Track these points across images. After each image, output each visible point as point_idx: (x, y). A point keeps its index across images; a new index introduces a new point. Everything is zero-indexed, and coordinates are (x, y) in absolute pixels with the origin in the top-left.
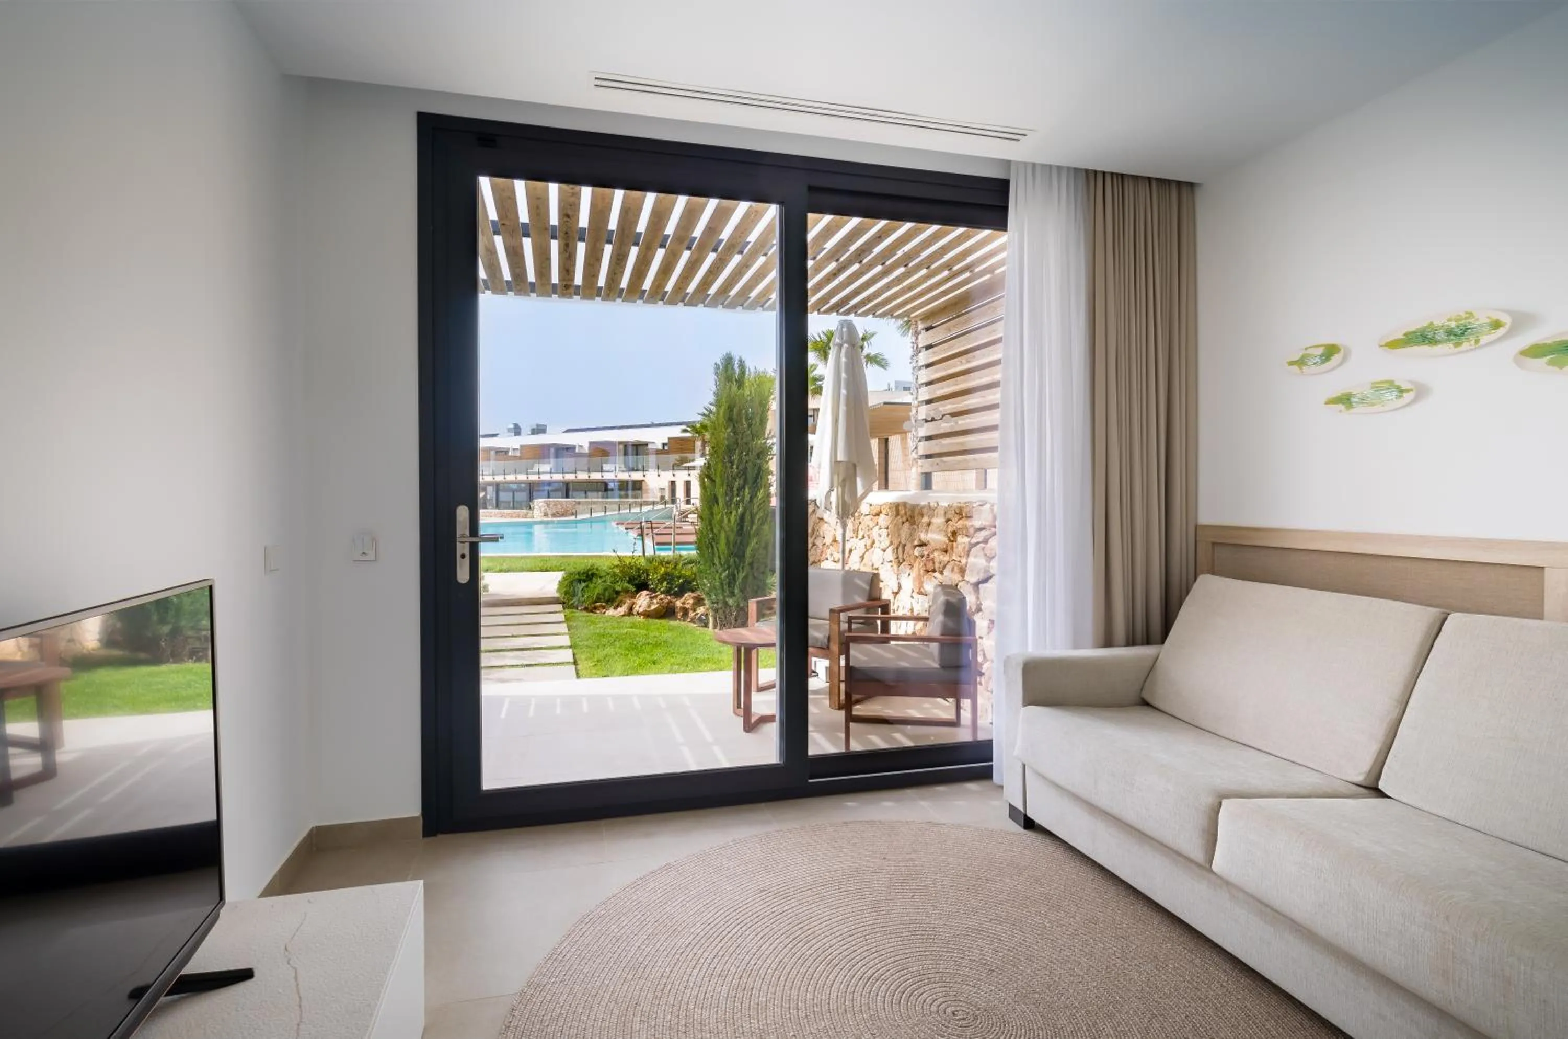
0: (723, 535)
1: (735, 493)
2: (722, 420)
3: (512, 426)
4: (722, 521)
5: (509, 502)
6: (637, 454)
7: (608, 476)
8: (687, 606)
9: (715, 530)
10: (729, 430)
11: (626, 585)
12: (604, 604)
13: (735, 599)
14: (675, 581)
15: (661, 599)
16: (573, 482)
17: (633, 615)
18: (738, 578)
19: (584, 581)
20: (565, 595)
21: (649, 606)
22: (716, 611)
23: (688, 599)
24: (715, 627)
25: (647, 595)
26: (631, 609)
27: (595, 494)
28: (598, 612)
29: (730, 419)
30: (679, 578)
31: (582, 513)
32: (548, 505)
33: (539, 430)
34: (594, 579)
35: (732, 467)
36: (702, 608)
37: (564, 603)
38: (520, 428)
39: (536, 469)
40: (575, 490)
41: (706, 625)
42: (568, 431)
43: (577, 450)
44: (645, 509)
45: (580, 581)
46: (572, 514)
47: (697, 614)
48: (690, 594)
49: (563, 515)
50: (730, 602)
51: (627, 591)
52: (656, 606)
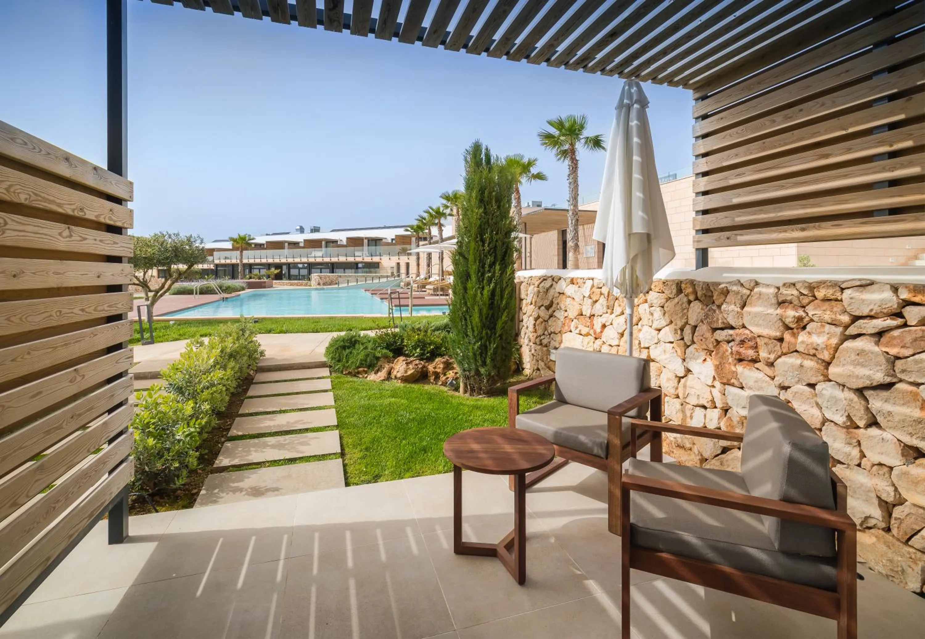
0: (476, 308)
1: (487, 269)
2: (474, 201)
3: (298, 227)
4: (475, 295)
5: (296, 276)
6: (376, 246)
7: (359, 259)
8: (438, 370)
9: (469, 304)
10: (481, 210)
11: (385, 351)
12: (366, 369)
13: (486, 368)
14: (427, 348)
15: (416, 365)
16: (336, 263)
17: (392, 378)
18: (490, 349)
19: (349, 347)
20: (332, 360)
21: (406, 372)
22: (467, 378)
23: (438, 364)
24: (465, 392)
25: (404, 360)
26: (389, 373)
27: (350, 270)
28: (361, 376)
29: (481, 201)
30: (430, 344)
31: (342, 283)
32: (321, 278)
33: (316, 230)
34: (357, 346)
35: (483, 246)
36: (451, 372)
37: (330, 367)
38: (303, 229)
39: (313, 255)
40: (337, 268)
41: (457, 389)
42: (333, 231)
43: (339, 243)
44: (382, 280)
45: (344, 348)
46: (336, 284)
47: (447, 378)
48: (440, 359)
49: (330, 285)
50: (482, 370)
51: (386, 357)
52: (412, 371)
